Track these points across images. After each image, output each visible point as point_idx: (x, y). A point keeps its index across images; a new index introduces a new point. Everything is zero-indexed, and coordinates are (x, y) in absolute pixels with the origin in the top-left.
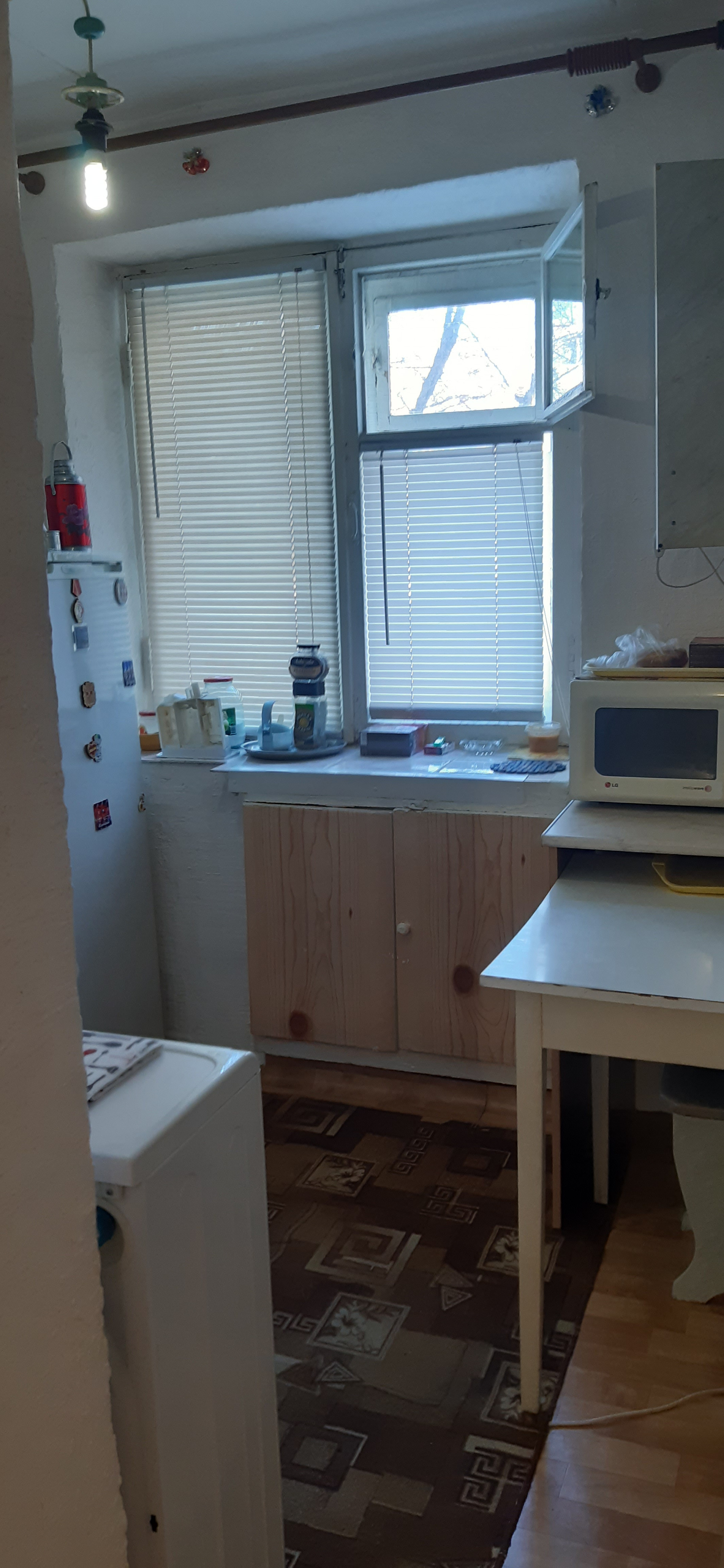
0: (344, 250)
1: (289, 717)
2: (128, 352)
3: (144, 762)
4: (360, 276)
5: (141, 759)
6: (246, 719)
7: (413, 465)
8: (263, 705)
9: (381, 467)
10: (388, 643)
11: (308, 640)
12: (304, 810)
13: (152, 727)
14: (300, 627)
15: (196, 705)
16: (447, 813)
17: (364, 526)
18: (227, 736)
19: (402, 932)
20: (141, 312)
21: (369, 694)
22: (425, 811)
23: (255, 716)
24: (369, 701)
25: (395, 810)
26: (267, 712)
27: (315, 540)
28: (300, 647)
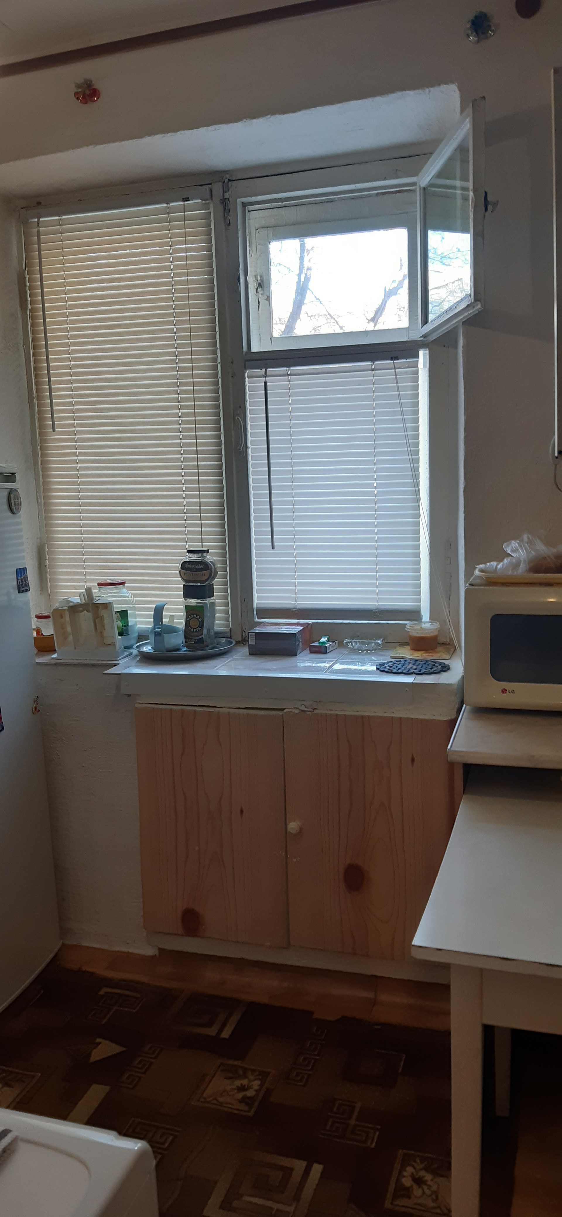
0: (229, 180)
1: (179, 617)
2: (25, 278)
3: (38, 664)
4: (244, 205)
5: (35, 660)
6: (138, 619)
7: (296, 381)
8: (155, 606)
9: (266, 383)
10: (273, 548)
11: (196, 545)
12: (195, 711)
13: (48, 631)
14: (190, 533)
15: (90, 609)
16: (337, 715)
17: (250, 439)
18: (120, 637)
19: (293, 832)
20: (37, 241)
21: (255, 595)
22: (316, 712)
23: (148, 616)
24: (256, 602)
25: (285, 711)
26: (158, 612)
27: (203, 452)
28: (190, 552)
